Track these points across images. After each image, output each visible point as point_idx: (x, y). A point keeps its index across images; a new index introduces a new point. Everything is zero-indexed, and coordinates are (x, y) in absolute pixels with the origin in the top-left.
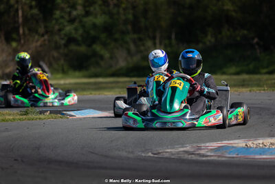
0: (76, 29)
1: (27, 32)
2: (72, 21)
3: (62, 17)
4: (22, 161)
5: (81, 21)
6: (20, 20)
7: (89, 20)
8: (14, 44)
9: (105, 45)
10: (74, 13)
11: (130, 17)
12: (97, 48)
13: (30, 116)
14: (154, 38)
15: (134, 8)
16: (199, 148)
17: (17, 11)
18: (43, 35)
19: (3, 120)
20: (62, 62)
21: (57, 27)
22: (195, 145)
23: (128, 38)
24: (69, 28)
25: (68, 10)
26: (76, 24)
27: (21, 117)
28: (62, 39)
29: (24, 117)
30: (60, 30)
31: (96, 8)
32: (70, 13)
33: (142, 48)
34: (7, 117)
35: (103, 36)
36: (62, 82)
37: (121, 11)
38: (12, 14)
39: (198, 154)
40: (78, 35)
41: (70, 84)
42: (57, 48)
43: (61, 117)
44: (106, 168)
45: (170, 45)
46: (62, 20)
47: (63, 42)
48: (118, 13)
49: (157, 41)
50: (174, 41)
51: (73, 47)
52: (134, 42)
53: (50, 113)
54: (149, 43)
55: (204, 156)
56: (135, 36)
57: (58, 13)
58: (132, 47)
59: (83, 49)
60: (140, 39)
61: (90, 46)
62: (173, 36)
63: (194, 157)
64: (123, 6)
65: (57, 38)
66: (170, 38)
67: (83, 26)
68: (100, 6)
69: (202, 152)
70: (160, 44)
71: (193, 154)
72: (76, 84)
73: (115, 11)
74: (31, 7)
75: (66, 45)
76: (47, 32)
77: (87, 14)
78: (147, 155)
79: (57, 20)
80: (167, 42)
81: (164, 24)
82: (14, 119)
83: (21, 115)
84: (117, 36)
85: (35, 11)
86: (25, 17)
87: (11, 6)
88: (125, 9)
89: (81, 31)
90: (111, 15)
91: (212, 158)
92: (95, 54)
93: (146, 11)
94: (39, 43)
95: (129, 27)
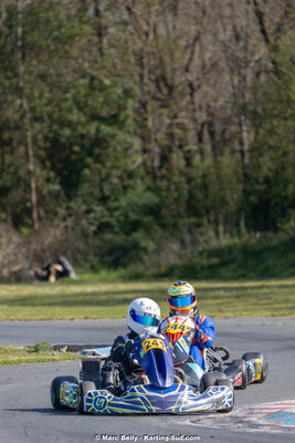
8: (25, 231)
9: (148, 231)
22: (246, 407)
28: (91, 224)
35: (147, 219)
39: (247, 422)
42: (85, 236)
47: (93, 228)
49: (221, 228)
50: (243, 229)
51: (108, 236)
59: (120, 239)
60: (197, 225)
61: (128, 234)
63: (241, 428)
66: (238, 225)
69: (254, 419)
71: (241, 422)
75: (96, 233)
78: (184, 423)
92: (136, 246)
94: (59, 231)
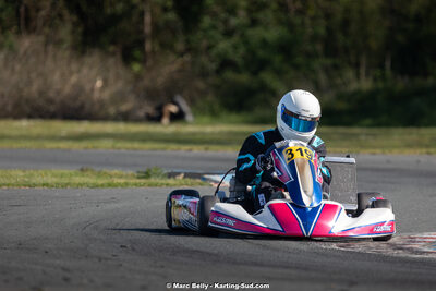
0: (235, 47)
1: (157, 48)
2: (228, 33)
3: (214, 27)
4: (133, 249)
5: (242, 35)
6: (148, 29)
7: (256, 34)
8: (136, 67)
9: (279, 73)
10: (234, 21)
11: (322, 31)
12: (267, 77)
13: (152, 180)
14: (357, 66)
15: (328, 16)
16: (413, 240)
17: (142, 14)
18: (182, 55)
19: (109, 185)
20: (210, 98)
21: (204, 43)
22: (406, 235)
23: (317, 64)
24: (224, 45)
25: (223, 16)
26: (236, 39)
27: (138, 181)
28: (212, 62)
29: (143, 181)
30: (209, 48)
31: (268, 16)
32: (226, 22)
33: (339, 81)
34: (116, 181)
35: (277, 59)
36: (209, 129)
37: (308, 21)
38: (135, 18)
39: (408, 249)
40: (237, 57)
41: (220, 133)
42: (204, 75)
43: (201, 184)
44: (261, 265)
45: (383, 78)
46: (212, 32)
47: (213, 67)
48: (303, 24)
49: (363, 71)
50: (388, 72)
51: (229, 75)
52: (326, 70)
53: (185, 177)
54: (350, 74)
55: (417, 252)
56: (329, 62)
57: (206, 21)
58: (322, 78)
59: (244, 78)
60: (336, 67)
61: (255, 73)
62: (388, 64)
63: (402, 254)
64: (311, 13)
65: (204, 59)
66: (382, 66)
67: (247, 43)
68: (274, 11)
69: (416, 246)
70: (367, 74)
71: (401, 249)
72: (230, 133)
73: (298, 20)
74: (165, 10)
75: (218, 72)
76: (189, 50)
77: (254, 23)
78: (329, 247)
79: (205, 31)
80: (378, 72)
81: (374, 44)
82: (127, 184)
83: (139, 178)
84: (300, 60)
85: (172, 16)
86: (155, 25)
87: (134, 7)
88: (313, 18)
89: (242, 50)
90: (291, 26)
91: (430, 256)
92: (263, 88)
93: (346, 23)
94: (175, 67)
95: (319, 47)
